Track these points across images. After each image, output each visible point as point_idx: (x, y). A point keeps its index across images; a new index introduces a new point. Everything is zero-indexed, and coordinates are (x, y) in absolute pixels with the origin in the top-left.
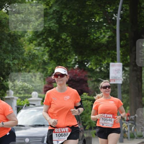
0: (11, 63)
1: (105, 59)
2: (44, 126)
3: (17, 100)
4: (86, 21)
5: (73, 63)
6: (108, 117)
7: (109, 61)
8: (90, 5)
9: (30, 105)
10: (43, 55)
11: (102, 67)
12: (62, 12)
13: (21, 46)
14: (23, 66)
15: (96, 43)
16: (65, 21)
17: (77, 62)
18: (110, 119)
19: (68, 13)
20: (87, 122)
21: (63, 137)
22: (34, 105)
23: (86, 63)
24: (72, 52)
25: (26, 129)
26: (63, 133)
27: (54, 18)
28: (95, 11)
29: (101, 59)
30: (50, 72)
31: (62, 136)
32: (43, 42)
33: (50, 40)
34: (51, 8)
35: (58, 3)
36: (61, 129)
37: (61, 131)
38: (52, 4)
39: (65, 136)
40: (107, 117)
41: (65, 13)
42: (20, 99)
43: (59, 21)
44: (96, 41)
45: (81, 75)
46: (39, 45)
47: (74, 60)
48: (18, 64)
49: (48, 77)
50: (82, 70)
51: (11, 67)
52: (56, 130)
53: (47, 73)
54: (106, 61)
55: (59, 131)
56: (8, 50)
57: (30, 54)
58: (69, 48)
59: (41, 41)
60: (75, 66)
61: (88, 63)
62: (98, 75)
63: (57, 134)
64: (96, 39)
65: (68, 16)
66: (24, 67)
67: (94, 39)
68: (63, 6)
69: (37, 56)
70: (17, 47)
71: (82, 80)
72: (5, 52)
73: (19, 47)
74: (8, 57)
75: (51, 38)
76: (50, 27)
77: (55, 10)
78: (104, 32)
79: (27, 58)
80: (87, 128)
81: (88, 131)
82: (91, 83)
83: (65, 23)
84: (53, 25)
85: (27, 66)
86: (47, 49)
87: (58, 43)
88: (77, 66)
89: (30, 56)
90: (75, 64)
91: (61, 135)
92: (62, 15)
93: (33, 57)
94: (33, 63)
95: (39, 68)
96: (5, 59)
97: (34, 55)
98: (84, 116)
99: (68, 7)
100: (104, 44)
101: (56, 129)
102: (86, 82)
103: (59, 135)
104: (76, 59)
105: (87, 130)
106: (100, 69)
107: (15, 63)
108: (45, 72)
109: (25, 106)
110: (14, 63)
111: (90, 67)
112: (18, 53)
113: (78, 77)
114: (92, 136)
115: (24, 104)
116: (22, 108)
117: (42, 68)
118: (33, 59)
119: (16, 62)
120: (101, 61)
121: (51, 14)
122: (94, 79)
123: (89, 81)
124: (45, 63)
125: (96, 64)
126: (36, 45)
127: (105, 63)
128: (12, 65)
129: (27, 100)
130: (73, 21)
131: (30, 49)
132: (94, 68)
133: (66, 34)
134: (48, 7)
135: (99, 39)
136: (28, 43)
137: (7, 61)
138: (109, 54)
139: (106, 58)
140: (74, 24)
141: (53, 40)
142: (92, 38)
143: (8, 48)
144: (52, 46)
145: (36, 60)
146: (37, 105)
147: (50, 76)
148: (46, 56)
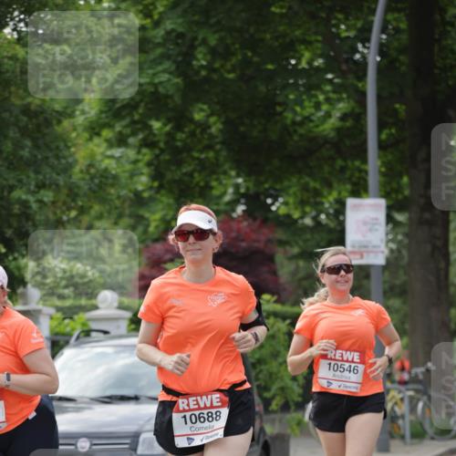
0: (31, 199)
1: (330, 186)
2: (136, 398)
3: (51, 318)
4: (270, 67)
5: (227, 198)
6: (347, 361)
7: (344, 194)
8: (282, 15)
9: (93, 334)
10: (133, 175)
11: (321, 212)
12: (195, 39)
13: (62, 145)
14: (69, 209)
15: (301, 135)
16: (202, 66)
17: (243, 195)
18: (353, 365)
19: (213, 41)
20: (274, 388)
21: (207, 424)
22: (106, 332)
23: (269, 201)
24: (226, 166)
25: (78, 410)
26: (205, 412)
27: (169, 57)
28: (298, 33)
29: (317, 185)
30: (157, 227)
31: (202, 420)
32: (134, 134)
33: (156, 125)
34: (157, 24)
35: (179, 10)
36: (197, 400)
37: (198, 404)
38: (160, 14)
39: (210, 419)
40: (342, 360)
41: (204, 42)
42: (59, 315)
43: (183, 66)
44: (301, 131)
45: (254, 236)
46: (121, 141)
47: (231, 190)
48: (54, 203)
49: (149, 243)
50: (258, 222)
51: (31, 212)
52: (182, 403)
53: (145, 232)
54: (334, 195)
55: (192, 407)
56: (22, 157)
57: (92, 171)
58: (217, 152)
59: (128, 131)
60: (234, 210)
61: (275, 199)
62: (308, 236)
63: (185, 417)
64: (301, 124)
65: (213, 52)
66: (73, 214)
67: (294, 123)
68: (196, 18)
69: (115, 177)
70: (51, 150)
71: (256, 252)
72: (11, 166)
73: (58, 148)
74: (20, 181)
75: (157, 119)
76: (156, 86)
77: (173, 30)
78: (328, 100)
79: (82, 183)
80: (274, 406)
81: (278, 416)
82: (286, 262)
83: (203, 73)
84: (166, 78)
85: (82, 211)
86: (147, 154)
87: (180, 136)
88: (241, 209)
89: (92, 178)
90: (234, 203)
91: (200, 418)
92: (192, 47)
93: (102, 182)
94: (103, 201)
95: (120, 216)
96: (12, 188)
97: (105, 174)
98: (263, 367)
99: (213, 21)
100: (326, 141)
101: (180, 401)
102: (270, 259)
103: (193, 417)
104: (237, 186)
105: (274, 412)
106: (315, 219)
107: (46, 199)
108: (140, 229)
109: (78, 338)
110: (40, 202)
111: (283, 211)
112: (52, 167)
113: (244, 244)
114: (289, 431)
115: (73, 330)
116: (67, 343)
117: (130, 216)
118: (101, 186)
119: (47, 196)
120: (317, 193)
121: (159, 45)
122: (296, 250)
123: (280, 258)
124: (139, 200)
125: (302, 203)
126: (111, 144)
127: (331, 199)
128: (35, 206)
129: (83, 316)
130: (228, 66)
131: (92, 156)
132: (296, 215)
133: (205, 107)
134: (148, 21)
135: (311, 125)
136: (86, 135)
137: (19, 194)
138: (343, 170)
139: (335, 185)
140: (231, 76)
141: (165, 125)
142: (289, 122)
143: (22, 153)
144: (162, 145)
145: (112, 191)
146: (114, 332)
147: (156, 240)
148: (144, 179)
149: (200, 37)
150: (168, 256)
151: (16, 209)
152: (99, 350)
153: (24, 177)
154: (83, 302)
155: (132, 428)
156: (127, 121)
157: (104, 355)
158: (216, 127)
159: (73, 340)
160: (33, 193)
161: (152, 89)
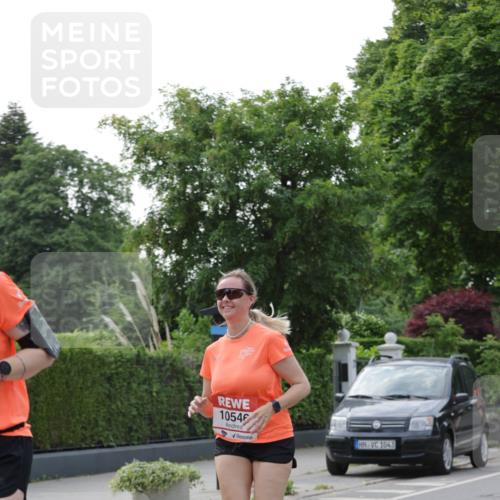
0: (346, 278)
2: (408, 397)
3: (357, 348)
5: (462, 277)
9: (382, 358)
10: (406, 263)
12: (444, 183)
13: (364, 245)
14: (368, 283)
16: (448, 200)
17: (472, 276)
18: (243, 413)
19: (455, 184)
22: (390, 357)
23: (488, 279)
25: (373, 404)
27: (429, 193)
30: (420, 295)
32: (408, 239)
33: (421, 234)
34: (421, 175)
35: (434, 167)
38: (423, 169)
41: (450, 185)
42: (361, 347)
43: (437, 199)
45: (479, 300)
46: (401, 244)
47: (464, 272)
48: (360, 281)
49: (415, 304)
50: (481, 292)
51: (346, 286)
53: (413, 297)
57: (382, 261)
59: (405, 237)
60: (467, 284)
61: (492, 278)
65: (455, 191)
66: (370, 286)
68: (445, 171)
69: (396, 264)
70: (358, 248)
71: (481, 310)
73: (362, 247)
74: (340, 269)
75: (421, 230)
76: (420, 210)
79: (376, 269)
82: (498, 316)
83: (449, 203)
84: (427, 205)
85: (376, 285)
86: (415, 252)
88: (470, 284)
89: (382, 265)
90: (466, 281)
92: (442, 188)
93: (387, 267)
94: (388, 279)
95: (398, 288)
96: (335, 273)
97: (390, 262)
99: (456, 173)
102: (488, 314)
104: (469, 271)
107: (355, 278)
108: (410, 295)
109: (373, 360)
110: (352, 280)
111: (496, 285)
112: (360, 259)
113: (473, 305)
115: (370, 356)
116: (366, 364)
117: (404, 288)
118: (387, 270)
119: (356, 276)
121: (422, 186)
123: (494, 313)
124: (409, 279)
126: (395, 246)
128: (348, 282)
129: (375, 349)
130: (464, 198)
131: (383, 252)
133: (450, 223)
134: (416, 173)
136: (379, 239)
137: (339, 276)
141: (426, 233)
144: (424, 246)
145: (394, 273)
146: (395, 357)
147: (419, 303)
148: (414, 267)
149: (448, 182)
150: (427, 312)
151: (337, 285)
152: (385, 368)
153: (342, 266)
154: (376, 339)
155: (406, 415)
156: (404, 232)
157: (388, 371)
158: (456, 235)
159: (370, 362)
160: (347, 275)
161: (418, 212)
